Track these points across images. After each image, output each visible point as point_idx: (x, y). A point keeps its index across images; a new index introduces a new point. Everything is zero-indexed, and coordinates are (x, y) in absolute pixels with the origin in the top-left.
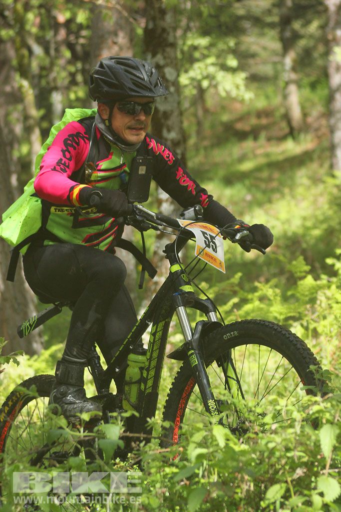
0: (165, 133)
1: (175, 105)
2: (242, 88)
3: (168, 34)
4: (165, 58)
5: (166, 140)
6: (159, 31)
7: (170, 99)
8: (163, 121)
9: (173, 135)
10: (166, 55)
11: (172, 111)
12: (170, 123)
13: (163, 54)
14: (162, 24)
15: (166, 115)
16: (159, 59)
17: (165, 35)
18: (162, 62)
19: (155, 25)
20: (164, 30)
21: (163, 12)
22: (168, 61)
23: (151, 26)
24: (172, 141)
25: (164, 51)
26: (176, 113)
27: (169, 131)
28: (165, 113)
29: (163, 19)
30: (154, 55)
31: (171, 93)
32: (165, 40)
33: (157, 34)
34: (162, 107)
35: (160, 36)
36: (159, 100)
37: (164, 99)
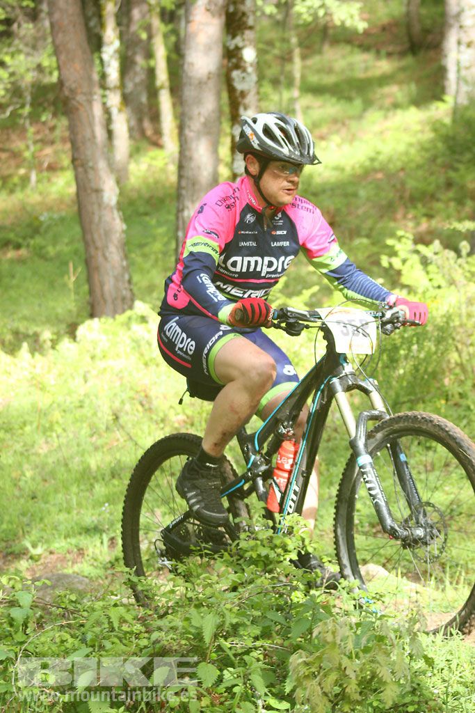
0: (241, 111)
1: (253, 84)
2: (357, 17)
3: (248, 17)
4: (243, 40)
6: (240, 14)
7: (247, 79)
8: (240, 99)
10: (245, 37)
11: (249, 91)
12: (246, 101)
13: (242, 37)
14: (243, 8)
15: (243, 94)
16: (238, 41)
17: (245, 19)
18: (240, 44)
19: (236, 9)
20: (244, 14)
22: (247, 43)
23: (231, 9)
25: (243, 34)
26: (253, 93)
27: (246, 108)
28: (242, 92)
29: (243, 3)
30: (234, 37)
31: (248, 74)
32: (245, 23)
33: (237, 18)
34: (239, 86)
35: (240, 18)
36: (237, 79)
37: (241, 79)
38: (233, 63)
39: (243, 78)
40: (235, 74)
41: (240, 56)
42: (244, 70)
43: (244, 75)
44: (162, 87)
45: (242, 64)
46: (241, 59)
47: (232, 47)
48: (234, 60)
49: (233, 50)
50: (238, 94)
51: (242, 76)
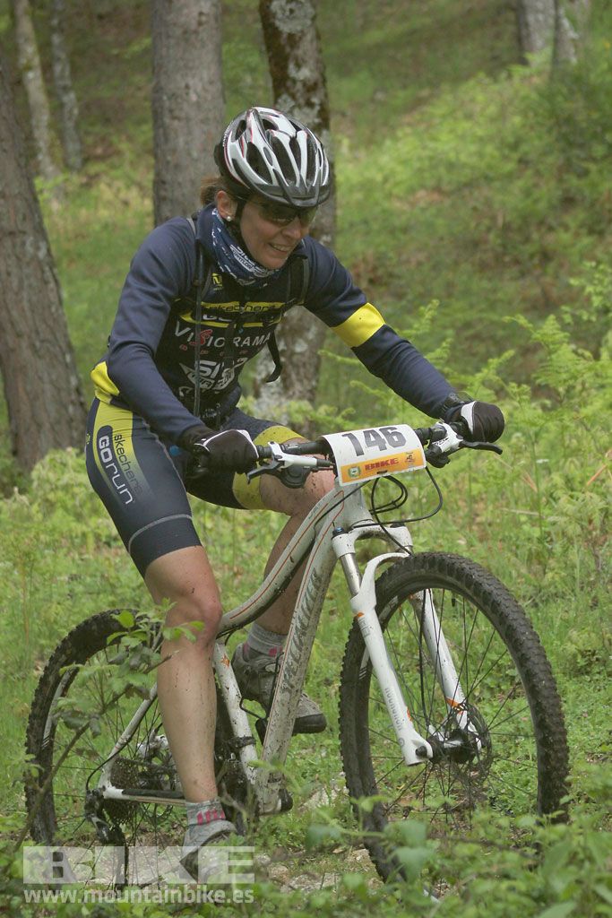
0: (292, 70)
1: (309, 22)
5: (294, 81)
7: (299, 13)
8: (288, 49)
9: (305, 73)
11: (303, 33)
12: (299, 52)
15: (293, 40)
24: (304, 83)
26: (309, 37)
27: (298, 66)
28: (291, 36)
31: (299, 3)
34: (285, 27)
36: (279, 15)
37: (288, 13)
39: (292, 11)
40: (276, 5)
43: (293, 5)
44: (29, 68)
50: (283, 40)
51: (289, 7)
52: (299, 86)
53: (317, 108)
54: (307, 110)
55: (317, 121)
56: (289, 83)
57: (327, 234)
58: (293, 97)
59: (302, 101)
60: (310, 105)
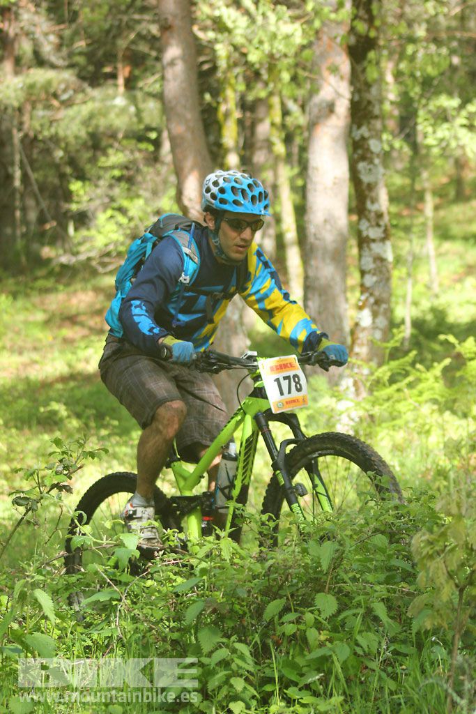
0: (369, 205)
3: (374, 106)
4: (370, 130)
5: (370, 211)
6: (365, 103)
7: (374, 171)
8: (367, 192)
10: (371, 126)
11: (378, 183)
12: (374, 194)
13: (368, 127)
14: (368, 96)
15: (371, 187)
16: (364, 131)
17: (370, 108)
18: (367, 135)
19: (360, 97)
20: (369, 102)
21: (368, 86)
22: (374, 133)
23: (357, 98)
24: (375, 213)
25: (369, 123)
26: (380, 185)
27: (372, 201)
28: (369, 185)
29: (368, 91)
30: (359, 127)
31: (375, 165)
32: (371, 112)
33: (363, 106)
34: (366, 179)
35: (365, 108)
36: (363, 171)
37: (368, 171)
38: (359, 154)
39: (370, 170)
40: (361, 166)
41: (366, 146)
42: (371, 162)
43: (371, 166)
45: (369, 155)
46: (368, 149)
47: (357, 138)
48: (360, 152)
49: (360, 140)
50: (364, 187)
51: (368, 167)
52: (373, 215)
53: (382, 229)
54: (376, 229)
55: (383, 236)
56: (367, 213)
57: (386, 303)
58: (369, 220)
59: (374, 223)
60: (378, 225)
